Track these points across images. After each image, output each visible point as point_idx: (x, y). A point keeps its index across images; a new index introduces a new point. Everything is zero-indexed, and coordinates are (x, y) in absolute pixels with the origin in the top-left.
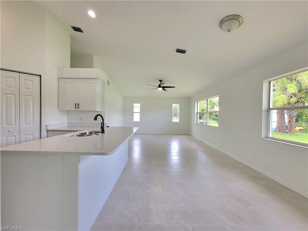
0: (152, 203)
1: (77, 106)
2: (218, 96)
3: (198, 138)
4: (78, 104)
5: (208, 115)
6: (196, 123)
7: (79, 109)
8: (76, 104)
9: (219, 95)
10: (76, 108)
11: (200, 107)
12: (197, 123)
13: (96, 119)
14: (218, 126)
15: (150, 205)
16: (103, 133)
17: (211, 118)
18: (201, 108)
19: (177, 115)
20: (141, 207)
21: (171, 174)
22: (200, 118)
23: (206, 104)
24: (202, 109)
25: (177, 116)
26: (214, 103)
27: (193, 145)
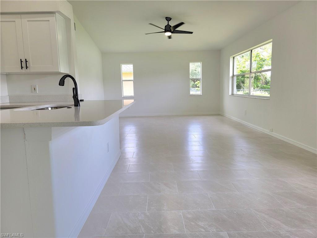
0: (164, 208)
1: (24, 65)
2: (270, 42)
3: (234, 118)
4: (26, 61)
5: (252, 80)
6: (230, 93)
7: (28, 70)
8: (21, 61)
9: (272, 40)
10: (22, 67)
11: (238, 67)
12: (233, 94)
13: (62, 83)
14: (269, 95)
15: (163, 211)
16: (77, 106)
17: (258, 87)
18: (239, 69)
19: (198, 86)
20: (148, 214)
21: (192, 170)
22: (239, 87)
23: (249, 62)
24: (241, 71)
25: (196, 87)
26: (264, 59)
27: (226, 130)
